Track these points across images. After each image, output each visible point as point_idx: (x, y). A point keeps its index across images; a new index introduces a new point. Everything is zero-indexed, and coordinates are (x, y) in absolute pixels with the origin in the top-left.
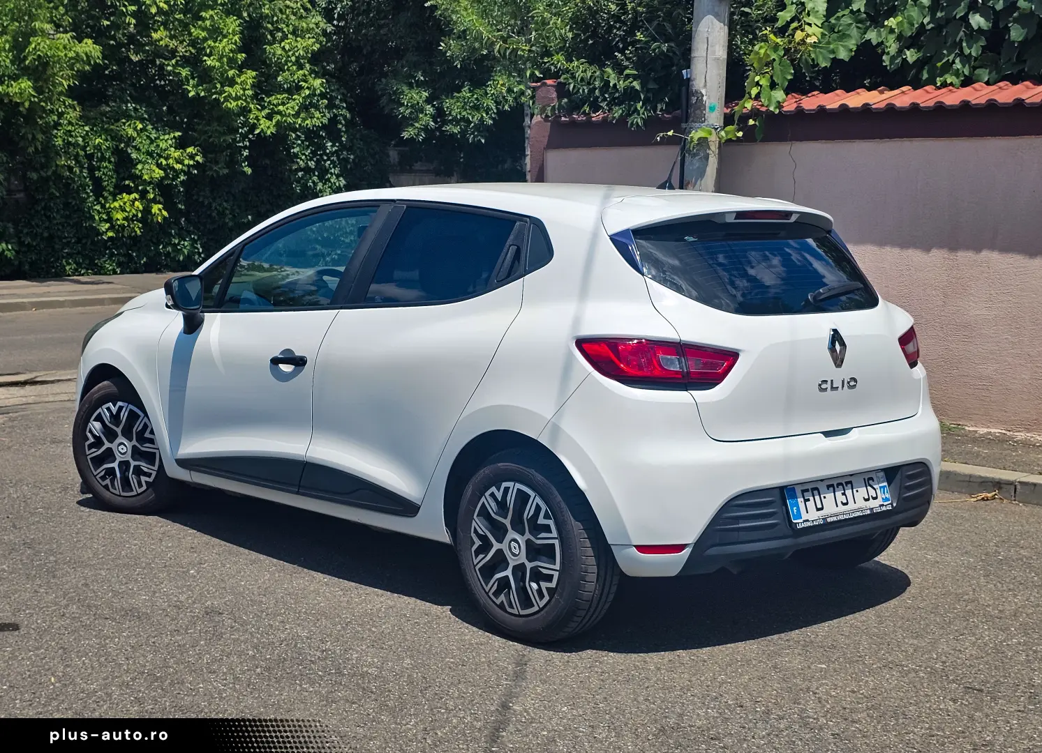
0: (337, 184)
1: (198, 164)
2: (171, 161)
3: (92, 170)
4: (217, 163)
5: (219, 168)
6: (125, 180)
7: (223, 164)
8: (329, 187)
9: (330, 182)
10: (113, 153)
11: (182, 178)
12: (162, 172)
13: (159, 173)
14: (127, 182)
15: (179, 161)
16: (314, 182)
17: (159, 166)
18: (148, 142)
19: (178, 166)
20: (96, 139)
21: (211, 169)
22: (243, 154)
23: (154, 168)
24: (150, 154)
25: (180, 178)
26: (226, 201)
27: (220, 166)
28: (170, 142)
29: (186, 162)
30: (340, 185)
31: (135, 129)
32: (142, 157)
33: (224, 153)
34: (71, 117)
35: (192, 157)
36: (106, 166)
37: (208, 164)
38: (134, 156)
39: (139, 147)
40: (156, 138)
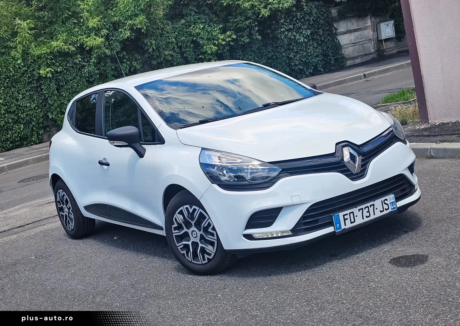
0: (306, 34)
1: (233, 40)
2: (220, 41)
3: (182, 54)
4: (243, 37)
5: (244, 39)
6: (199, 55)
7: (246, 37)
8: (302, 36)
9: (302, 33)
10: (191, 43)
11: (227, 48)
12: (217, 47)
13: (215, 48)
14: (200, 56)
15: (223, 40)
16: (294, 36)
17: (214, 44)
18: (207, 33)
19: (224, 43)
20: (181, 38)
21: (240, 40)
22: (255, 29)
23: (212, 46)
24: (208, 39)
25: (226, 48)
26: (250, 55)
27: (244, 38)
28: (218, 31)
29: (227, 40)
30: (307, 34)
31: (200, 29)
32: (206, 42)
33: (246, 31)
34: (167, 29)
35: (230, 36)
36: (189, 51)
37: (238, 38)
38: (201, 42)
39: (203, 38)
40: (210, 31)
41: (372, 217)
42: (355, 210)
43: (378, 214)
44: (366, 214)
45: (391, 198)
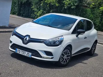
41: (24, 55)
42: (21, 51)
43: (25, 55)
44: (23, 53)
45: (30, 54)
